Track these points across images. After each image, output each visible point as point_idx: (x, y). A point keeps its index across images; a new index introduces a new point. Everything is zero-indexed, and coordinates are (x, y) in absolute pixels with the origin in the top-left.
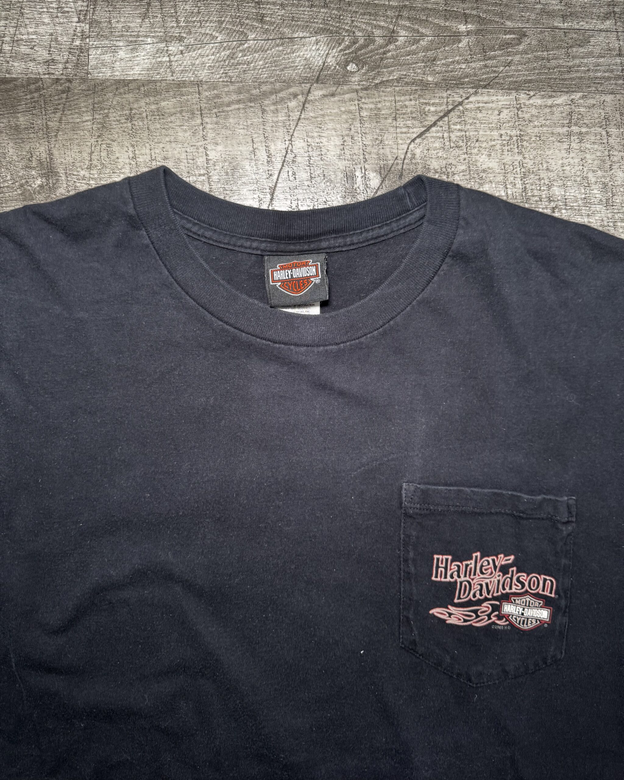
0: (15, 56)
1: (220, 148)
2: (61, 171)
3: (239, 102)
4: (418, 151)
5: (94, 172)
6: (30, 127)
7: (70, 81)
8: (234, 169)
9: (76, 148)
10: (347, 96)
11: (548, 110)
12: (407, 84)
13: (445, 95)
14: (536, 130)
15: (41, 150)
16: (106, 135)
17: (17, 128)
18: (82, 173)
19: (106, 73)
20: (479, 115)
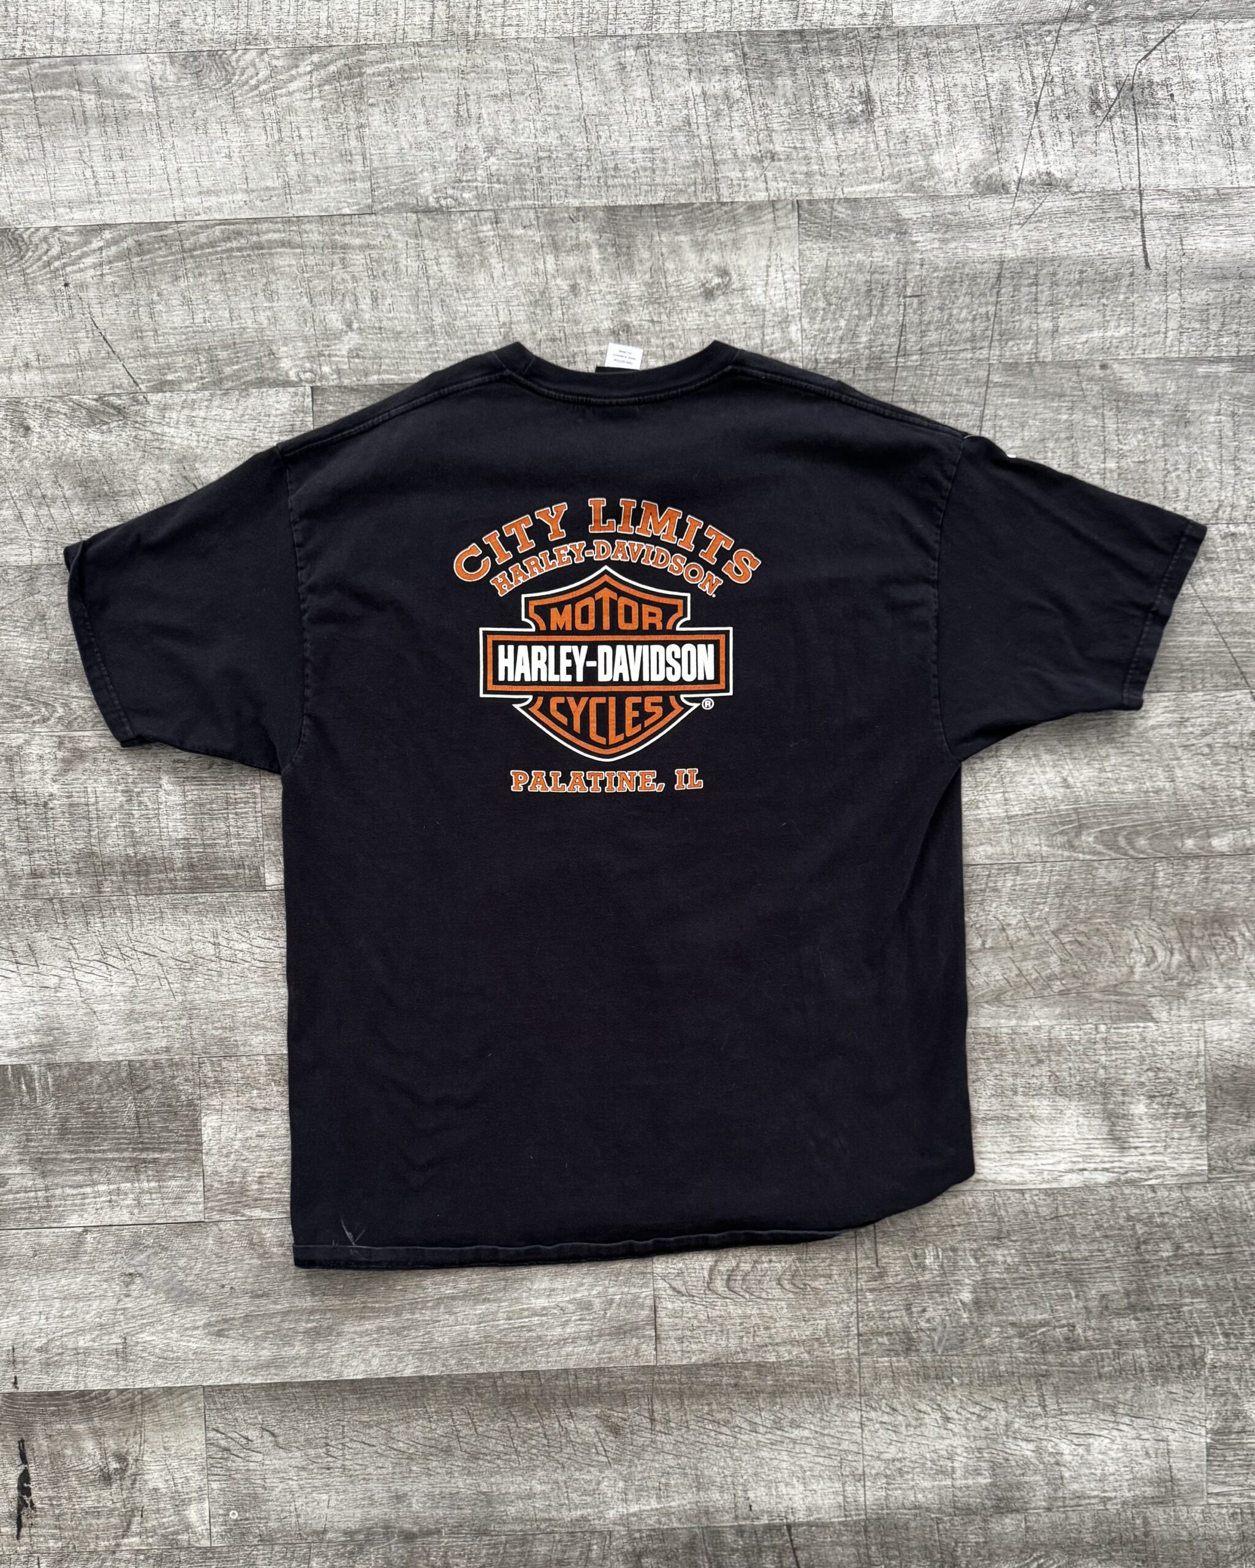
0: (835, 12)
1: (995, 75)
2: (876, 98)
3: (1007, 39)
4: (1144, 70)
5: (902, 98)
6: (851, 66)
7: (879, 29)
8: (1007, 89)
9: (887, 81)
10: (1089, 31)
11: (1238, 33)
12: (1133, 19)
13: (1161, 25)
14: (1231, 49)
15: (861, 82)
16: (909, 70)
17: (841, 67)
18: (893, 99)
19: (906, 22)
20: (1188, 40)
